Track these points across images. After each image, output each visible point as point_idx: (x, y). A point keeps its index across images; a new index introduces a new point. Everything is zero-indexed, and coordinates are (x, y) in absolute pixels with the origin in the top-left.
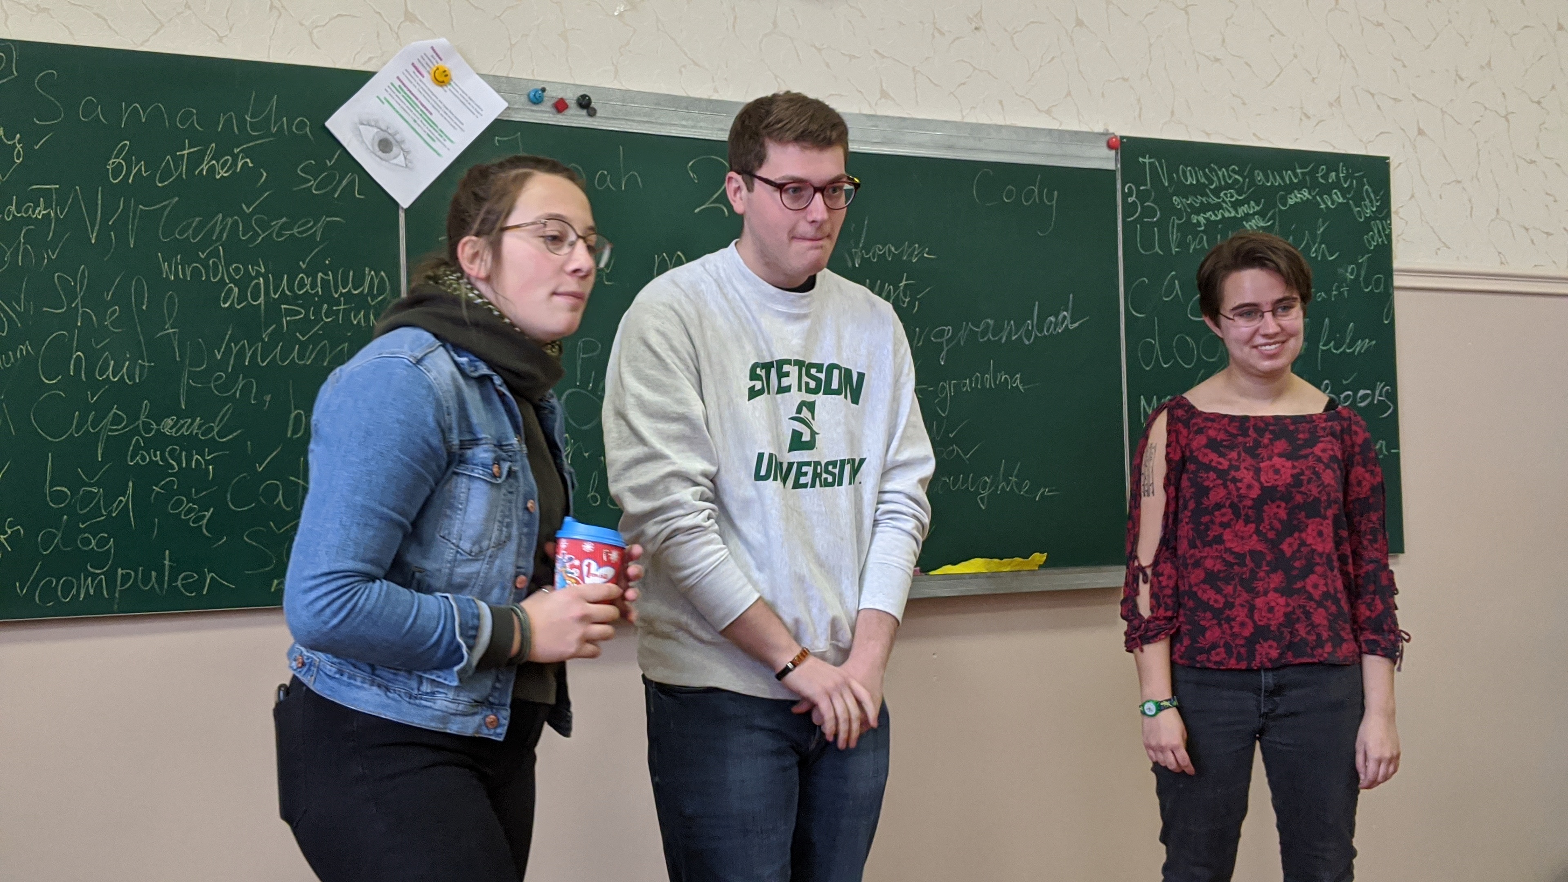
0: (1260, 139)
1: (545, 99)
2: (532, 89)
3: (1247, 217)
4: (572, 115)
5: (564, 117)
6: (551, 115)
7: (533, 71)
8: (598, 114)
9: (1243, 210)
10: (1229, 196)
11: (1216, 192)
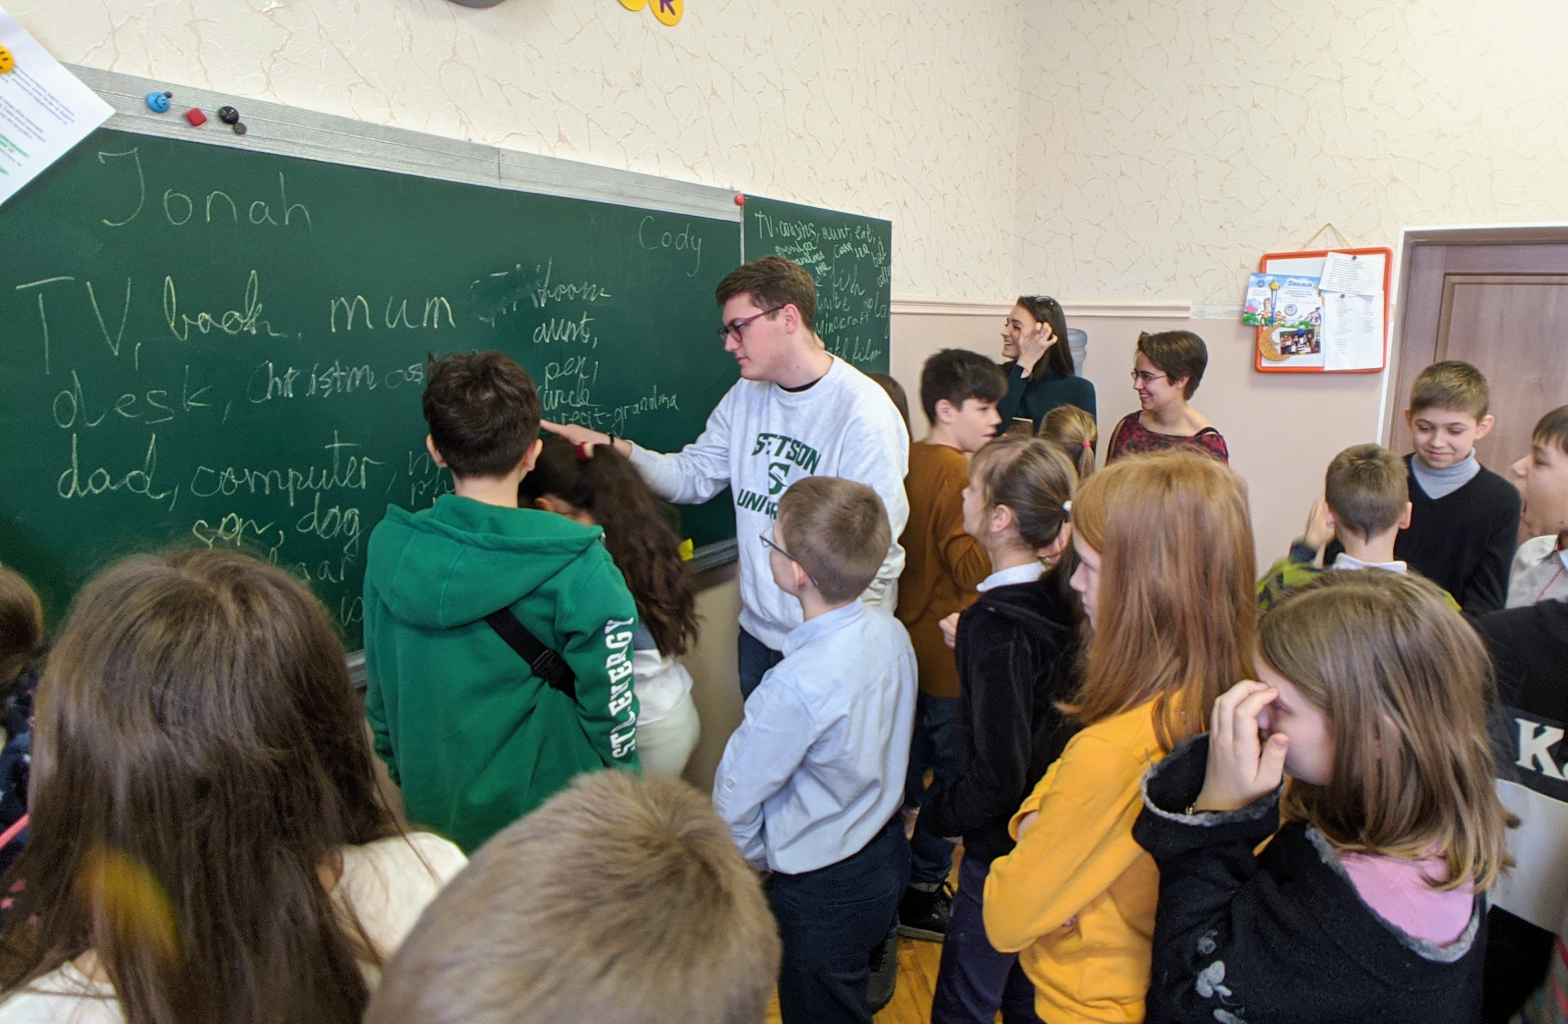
0: (824, 203)
1: (172, 107)
2: (153, 91)
3: (818, 263)
4: (212, 130)
5: (200, 132)
6: (183, 129)
7: (150, 67)
8: (248, 133)
9: (816, 257)
10: (809, 247)
11: (801, 243)
